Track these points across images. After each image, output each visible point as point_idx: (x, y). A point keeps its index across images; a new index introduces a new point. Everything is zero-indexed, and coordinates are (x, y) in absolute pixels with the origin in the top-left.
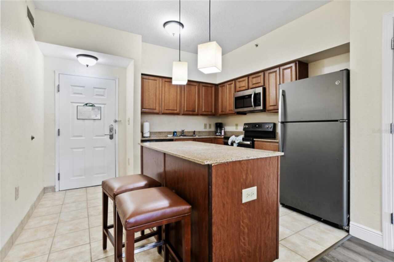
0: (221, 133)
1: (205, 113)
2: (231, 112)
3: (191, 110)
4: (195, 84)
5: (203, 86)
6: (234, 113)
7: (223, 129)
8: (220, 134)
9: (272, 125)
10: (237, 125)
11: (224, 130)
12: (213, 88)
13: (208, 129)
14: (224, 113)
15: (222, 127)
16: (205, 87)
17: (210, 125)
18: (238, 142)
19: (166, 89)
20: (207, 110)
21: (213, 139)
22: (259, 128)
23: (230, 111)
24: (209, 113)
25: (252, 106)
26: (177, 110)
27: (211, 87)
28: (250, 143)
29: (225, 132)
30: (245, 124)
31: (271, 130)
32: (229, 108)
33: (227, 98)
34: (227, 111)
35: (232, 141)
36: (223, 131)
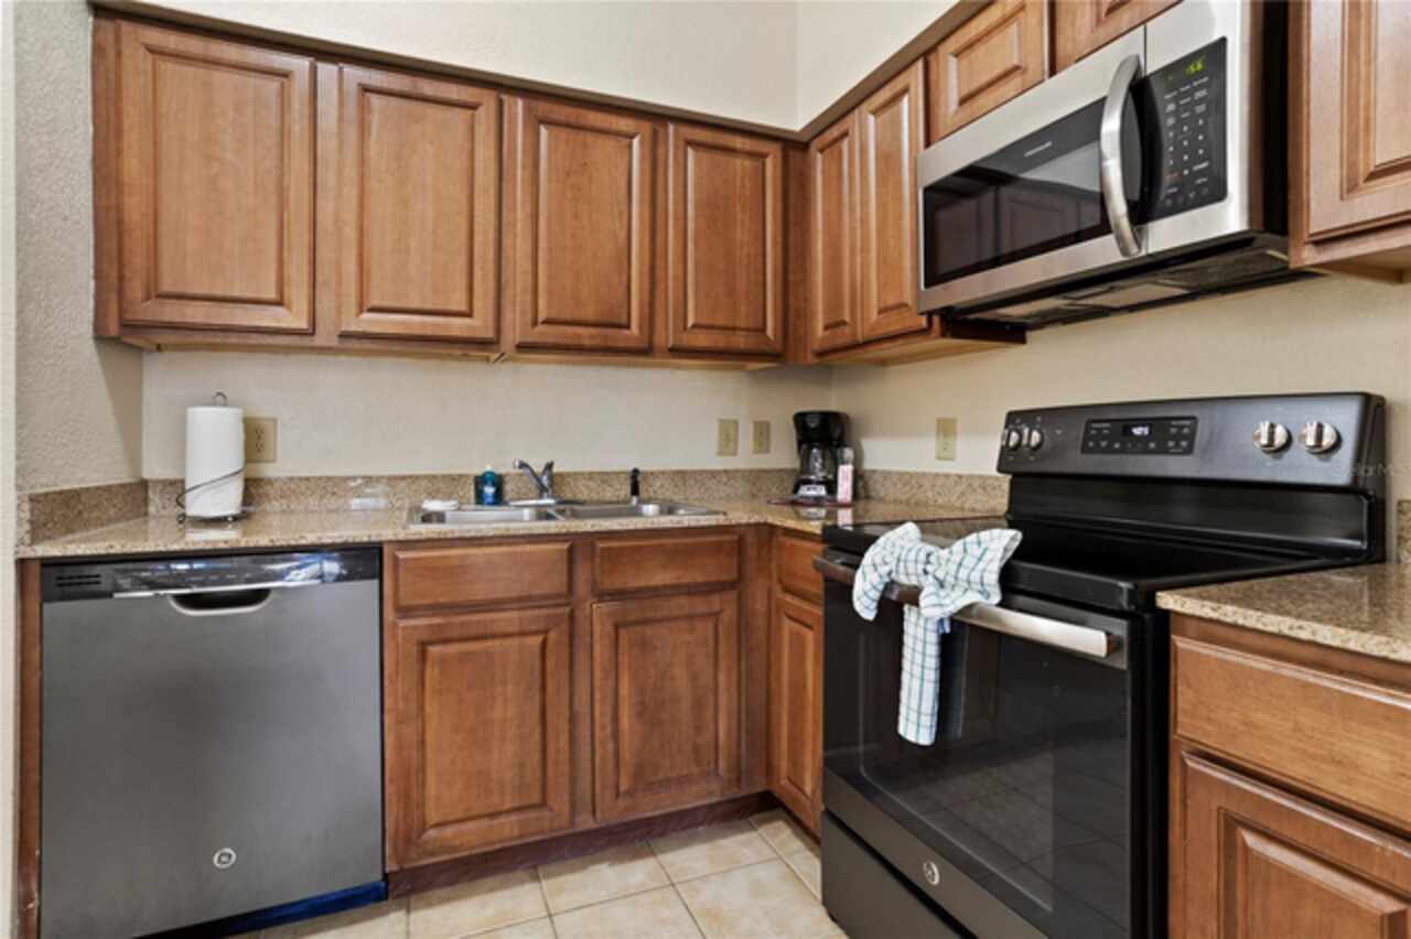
0: (831, 486)
1: (702, 340)
2: (895, 324)
3: (589, 313)
4: (624, 124)
5: (689, 143)
6: (923, 321)
7: (848, 453)
8: (822, 491)
9: (1345, 420)
10: (946, 429)
11: (857, 461)
12: (772, 167)
13: (746, 458)
14: (843, 336)
15: (841, 443)
16: (705, 156)
17: (762, 432)
18: (955, 602)
19: (373, 150)
20: (721, 320)
21: (750, 539)
22: (1162, 450)
23: (894, 316)
24: (741, 341)
25: (1103, 227)
26: (469, 314)
27: (751, 155)
28: (1113, 644)
29: (858, 476)
30: (1015, 419)
31: (1339, 470)
32: (882, 287)
33: (864, 221)
34: (871, 320)
35: (890, 585)
36: (845, 473)
